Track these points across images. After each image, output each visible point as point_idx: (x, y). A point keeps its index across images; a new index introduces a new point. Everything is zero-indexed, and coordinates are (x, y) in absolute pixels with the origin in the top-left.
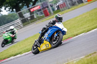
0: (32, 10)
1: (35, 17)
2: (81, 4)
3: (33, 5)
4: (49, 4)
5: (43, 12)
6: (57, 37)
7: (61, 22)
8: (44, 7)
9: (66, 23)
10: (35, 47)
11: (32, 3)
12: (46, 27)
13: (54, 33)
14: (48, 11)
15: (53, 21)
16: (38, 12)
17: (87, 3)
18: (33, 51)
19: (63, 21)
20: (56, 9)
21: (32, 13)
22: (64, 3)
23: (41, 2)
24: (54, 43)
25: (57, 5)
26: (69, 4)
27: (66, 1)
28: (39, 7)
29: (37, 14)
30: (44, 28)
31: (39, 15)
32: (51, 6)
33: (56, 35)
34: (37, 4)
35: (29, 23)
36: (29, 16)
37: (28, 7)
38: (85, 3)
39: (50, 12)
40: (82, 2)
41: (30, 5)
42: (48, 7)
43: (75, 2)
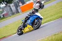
2: (18, 14)
6: (37, 22)
9: (9, 26)
17: (22, 13)
18: (18, 33)
22: (7, 13)
24: (35, 26)
25: (3, 14)
26: (11, 13)
40: (19, 12)
43: (14, 13)
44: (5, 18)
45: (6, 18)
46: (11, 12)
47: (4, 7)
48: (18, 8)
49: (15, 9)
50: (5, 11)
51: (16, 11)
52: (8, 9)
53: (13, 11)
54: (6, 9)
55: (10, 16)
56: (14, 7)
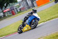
0: (4, 11)
1: (6, 15)
3: (5, 8)
4: (15, 8)
5: (11, 13)
6: (34, 22)
7: (36, 13)
8: (12, 9)
10: (19, 29)
11: (4, 7)
12: (27, 16)
13: (32, 20)
14: (14, 12)
15: (31, 12)
16: (8, 13)
17: (37, 7)
18: (19, 32)
19: (37, 12)
20: (19, 10)
21: (4, 13)
22: (24, 7)
23: (10, 6)
24: (32, 26)
25: (20, 8)
27: (25, 6)
28: (9, 10)
29: (8, 14)
30: (26, 17)
31: (9, 14)
32: (16, 9)
33: (33, 21)
34: (7, 8)
35: (2, 19)
36: (3, 15)
37: (2, 9)
38: (36, 7)
39: (15, 12)
40: (34, 7)
41: (3, 8)
42: (14, 9)
43: (30, 7)
44: (21, 12)
45: (23, 12)
46: (27, 6)
47: (21, 2)
48: (34, 3)
49: (31, 4)
50: (21, 5)
51: (32, 5)
52: (24, 3)
53: (29, 6)
54: (23, 3)
55: (27, 10)
56: (30, 2)
